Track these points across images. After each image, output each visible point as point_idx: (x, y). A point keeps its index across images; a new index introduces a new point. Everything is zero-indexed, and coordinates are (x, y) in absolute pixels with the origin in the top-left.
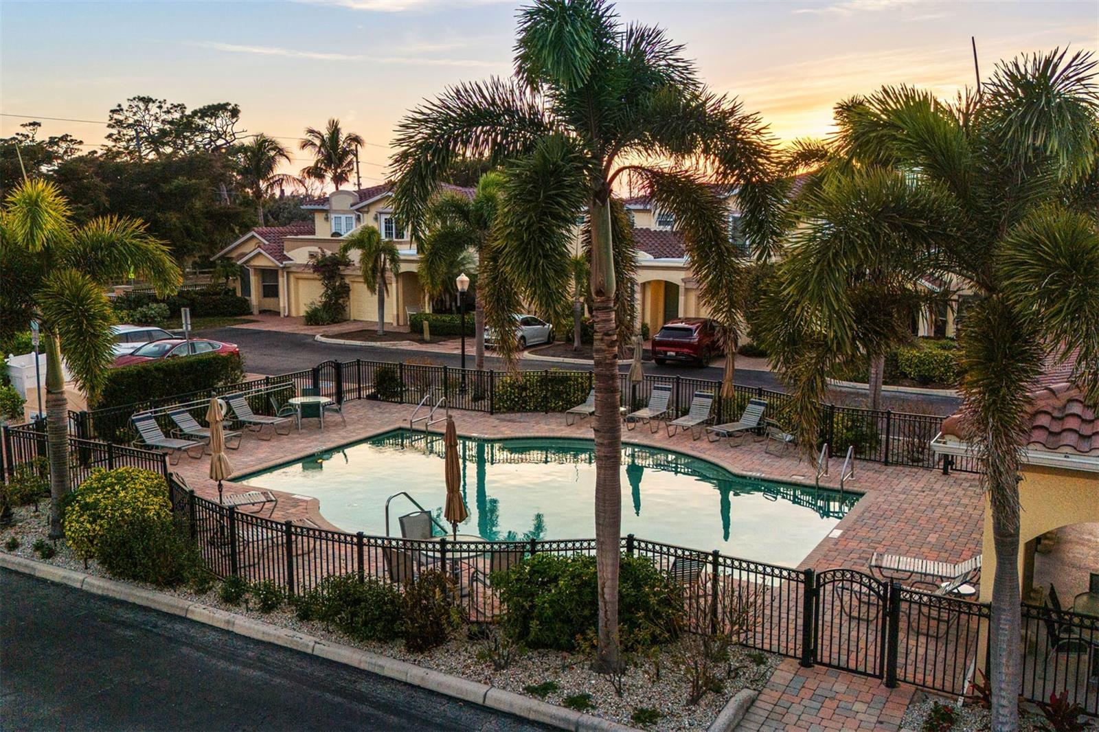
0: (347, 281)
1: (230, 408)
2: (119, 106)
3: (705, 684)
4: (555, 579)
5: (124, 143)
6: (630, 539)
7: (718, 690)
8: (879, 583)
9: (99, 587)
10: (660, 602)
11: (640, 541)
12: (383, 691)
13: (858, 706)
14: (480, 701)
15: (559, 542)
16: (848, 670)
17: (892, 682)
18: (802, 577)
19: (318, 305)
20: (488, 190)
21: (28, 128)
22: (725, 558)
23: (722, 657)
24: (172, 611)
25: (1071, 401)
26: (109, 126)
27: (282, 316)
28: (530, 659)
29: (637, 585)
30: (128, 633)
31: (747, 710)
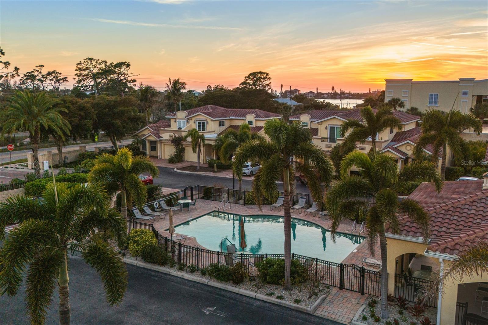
0: (184, 146)
1: (160, 204)
2: (80, 62)
3: (313, 293)
4: (273, 265)
5: (82, 77)
6: (293, 254)
7: (316, 295)
8: (359, 268)
9: (142, 265)
10: (301, 272)
11: (296, 255)
12: (228, 294)
13: (353, 300)
14: (254, 297)
15: (273, 255)
16: (351, 290)
17: (363, 294)
18: (340, 265)
19: (173, 155)
20: (244, 130)
21: (39, 67)
22: (319, 260)
23: (318, 287)
24: (165, 272)
25: (407, 221)
26: (76, 70)
27: (159, 159)
28: (267, 286)
29: (295, 267)
30: (155, 278)
31: (324, 300)
